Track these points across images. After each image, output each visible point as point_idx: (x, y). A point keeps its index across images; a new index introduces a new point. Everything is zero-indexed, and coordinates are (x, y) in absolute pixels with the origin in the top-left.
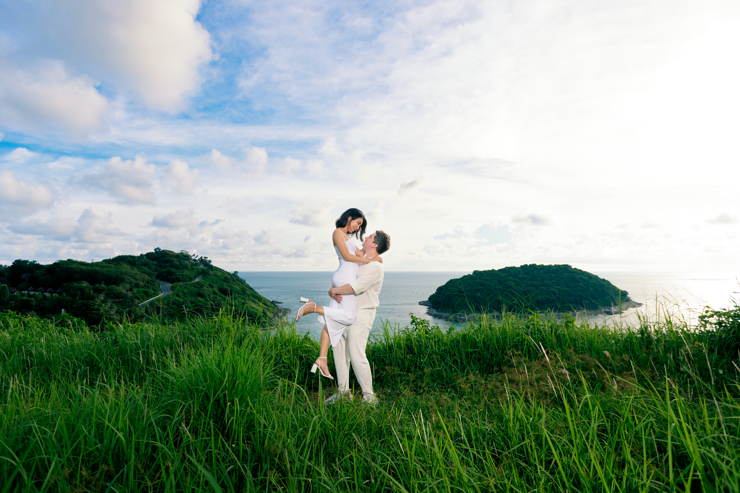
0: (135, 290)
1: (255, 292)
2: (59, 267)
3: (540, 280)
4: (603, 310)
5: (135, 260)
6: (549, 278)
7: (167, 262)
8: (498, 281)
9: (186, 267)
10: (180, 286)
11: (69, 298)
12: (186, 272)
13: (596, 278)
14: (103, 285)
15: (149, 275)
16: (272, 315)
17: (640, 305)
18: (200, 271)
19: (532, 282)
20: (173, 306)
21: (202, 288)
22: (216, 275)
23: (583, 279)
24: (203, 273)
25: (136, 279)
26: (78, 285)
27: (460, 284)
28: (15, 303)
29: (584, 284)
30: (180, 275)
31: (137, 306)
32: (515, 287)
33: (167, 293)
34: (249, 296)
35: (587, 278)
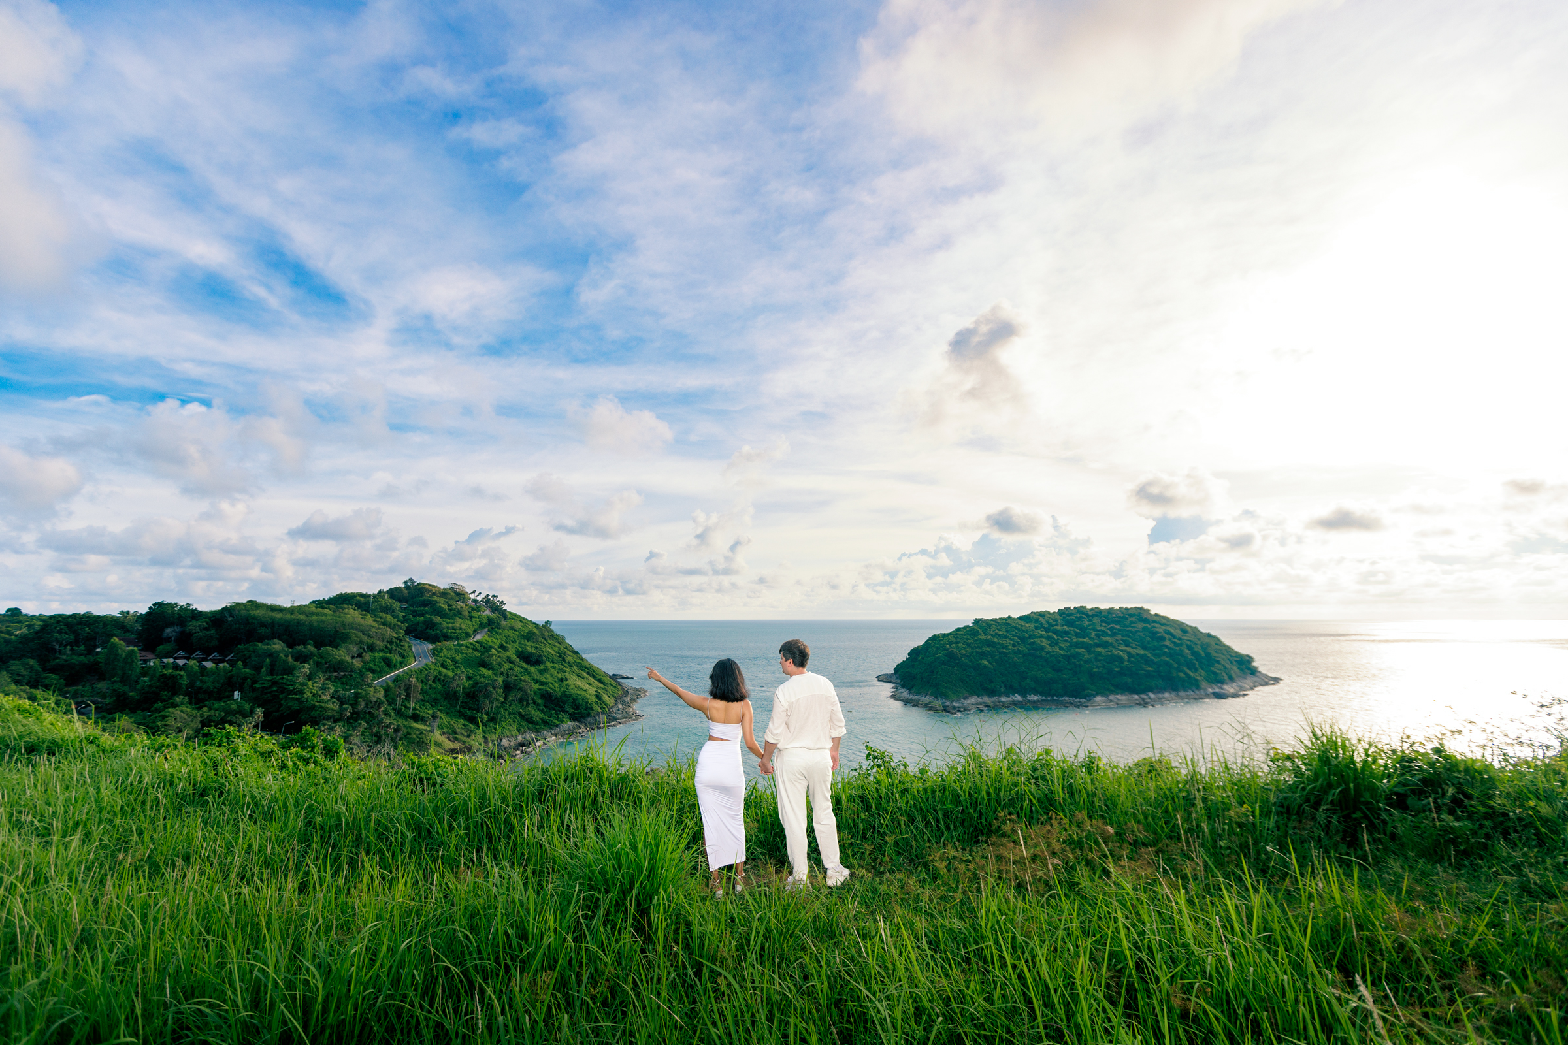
0: (368, 656)
1: (582, 659)
2: (231, 616)
3: (1093, 635)
4: (1210, 690)
5: (369, 602)
6: (1109, 632)
7: (425, 606)
8: (1019, 638)
9: (459, 613)
10: (448, 649)
11: (247, 670)
12: (459, 623)
13: (1195, 630)
14: (311, 648)
15: (393, 628)
16: (613, 700)
17: (1276, 680)
18: (485, 621)
19: (1080, 640)
20: (434, 685)
21: (487, 651)
22: (512, 628)
23: (1171, 634)
24: (490, 625)
25: (370, 636)
26: (265, 647)
27: (950, 644)
28: (150, 681)
29: (1174, 643)
30: (448, 628)
31: (369, 685)
32: (1048, 648)
33: (425, 661)
34: (571, 666)
35: (1178, 633)
